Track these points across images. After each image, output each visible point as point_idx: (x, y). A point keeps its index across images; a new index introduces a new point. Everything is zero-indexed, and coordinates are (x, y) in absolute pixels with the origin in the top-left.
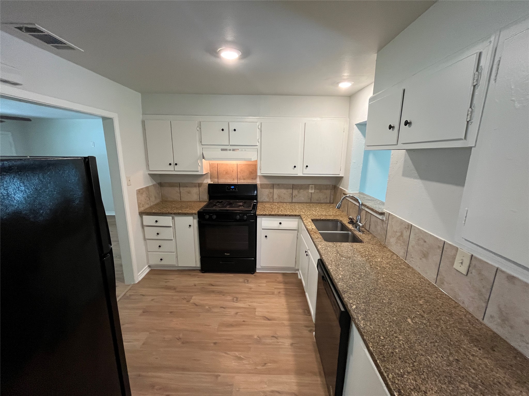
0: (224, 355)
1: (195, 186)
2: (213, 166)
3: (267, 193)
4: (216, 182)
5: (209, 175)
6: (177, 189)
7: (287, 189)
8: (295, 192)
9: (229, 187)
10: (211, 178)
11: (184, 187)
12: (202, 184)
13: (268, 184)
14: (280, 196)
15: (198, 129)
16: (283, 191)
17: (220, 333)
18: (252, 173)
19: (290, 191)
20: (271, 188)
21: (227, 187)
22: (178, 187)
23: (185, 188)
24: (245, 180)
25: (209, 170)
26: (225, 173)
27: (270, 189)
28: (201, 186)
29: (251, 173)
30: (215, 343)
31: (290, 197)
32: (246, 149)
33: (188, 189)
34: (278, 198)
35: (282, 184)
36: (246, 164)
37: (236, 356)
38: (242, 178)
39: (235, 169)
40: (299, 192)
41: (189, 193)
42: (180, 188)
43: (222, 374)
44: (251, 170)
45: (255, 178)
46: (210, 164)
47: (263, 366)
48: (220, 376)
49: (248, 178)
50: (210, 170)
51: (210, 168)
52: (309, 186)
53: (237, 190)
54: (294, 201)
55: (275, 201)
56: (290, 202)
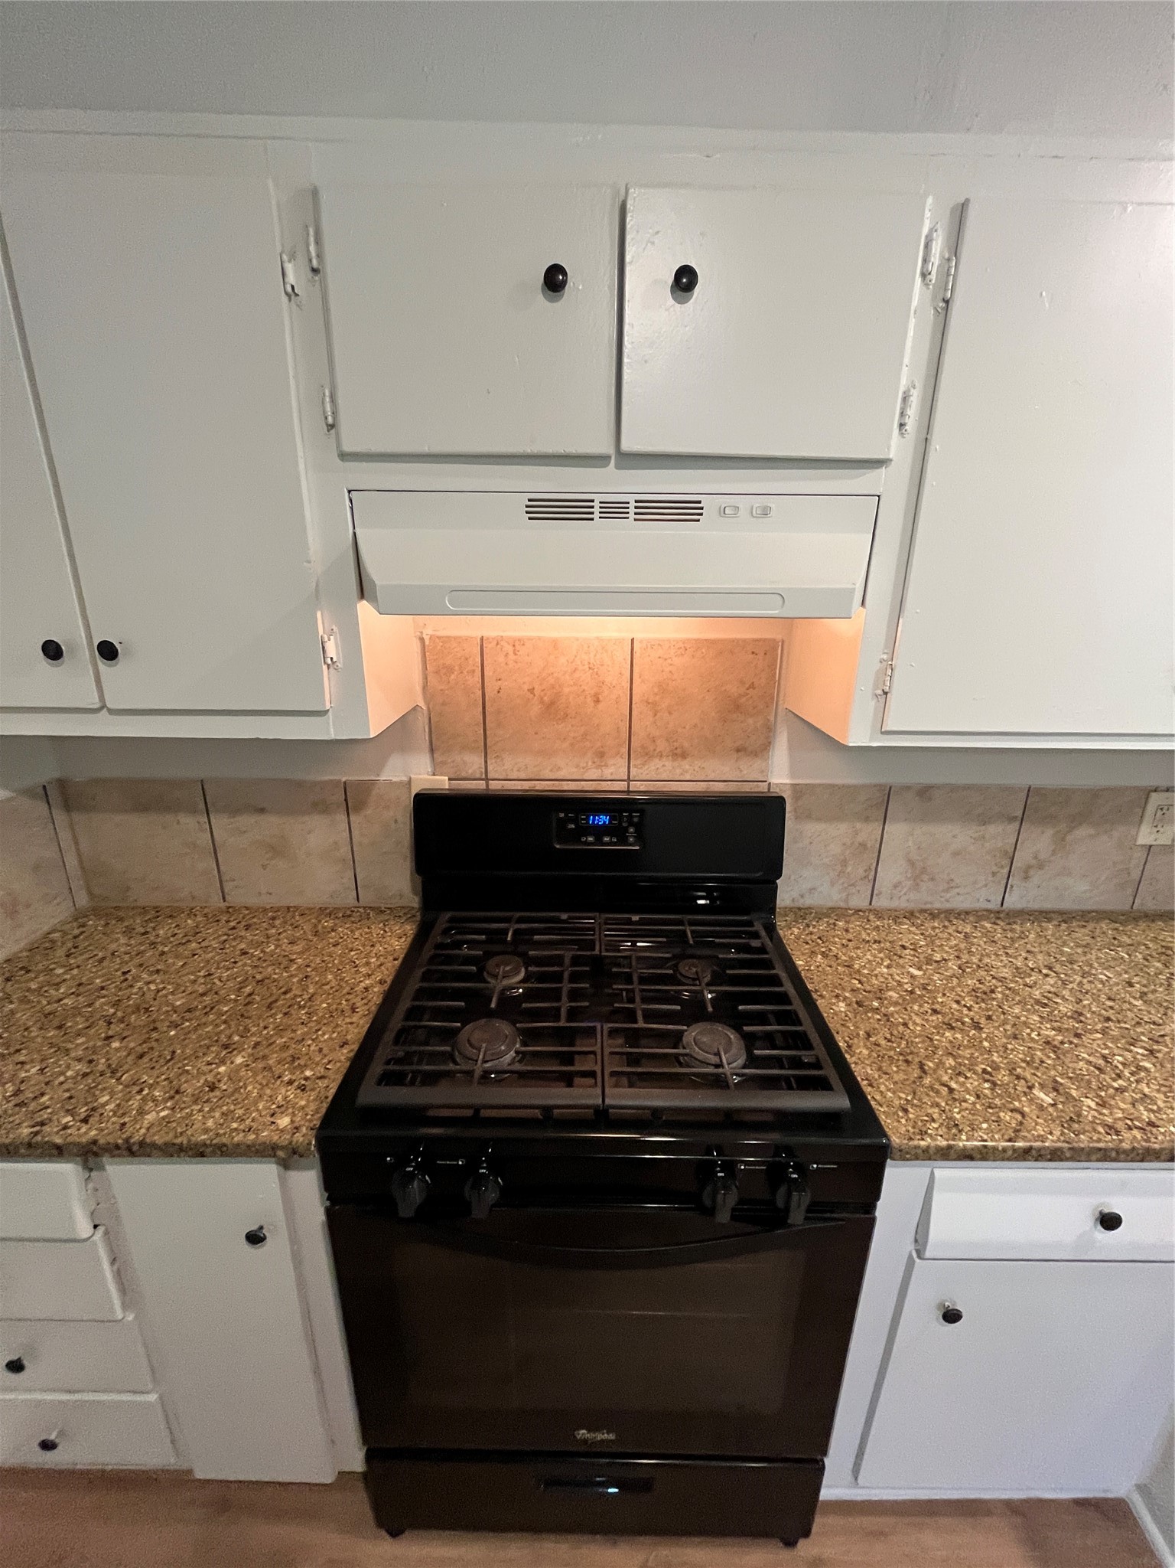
1: (321, 807)
2: (448, 661)
3: (835, 849)
4: (470, 772)
5: (421, 723)
6: (189, 824)
7: (984, 820)
8: (1038, 842)
9: (571, 821)
10: (432, 750)
11: (235, 811)
12: (366, 787)
13: (853, 790)
14: (924, 871)
15: (291, 278)
16: (955, 835)
18: (738, 708)
19: (1000, 834)
20: (867, 819)
21: (563, 823)
22: (193, 811)
23: (245, 820)
24: (686, 764)
25: (418, 689)
26: (536, 709)
27: (858, 825)
28: (360, 806)
29: (733, 707)
31: (994, 874)
32: (771, 503)
33: (269, 825)
34: (909, 883)
35: (953, 788)
36: (700, 644)
38: (662, 745)
39: (615, 675)
40: (1060, 841)
41: (277, 849)
42: (213, 820)
44: (734, 689)
45: (762, 749)
46: (427, 642)
49: (711, 747)
50: (425, 687)
51: (425, 678)
52: (1147, 798)
53: (631, 845)
54: (1013, 901)
55: (880, 903)
56: (994, 905)
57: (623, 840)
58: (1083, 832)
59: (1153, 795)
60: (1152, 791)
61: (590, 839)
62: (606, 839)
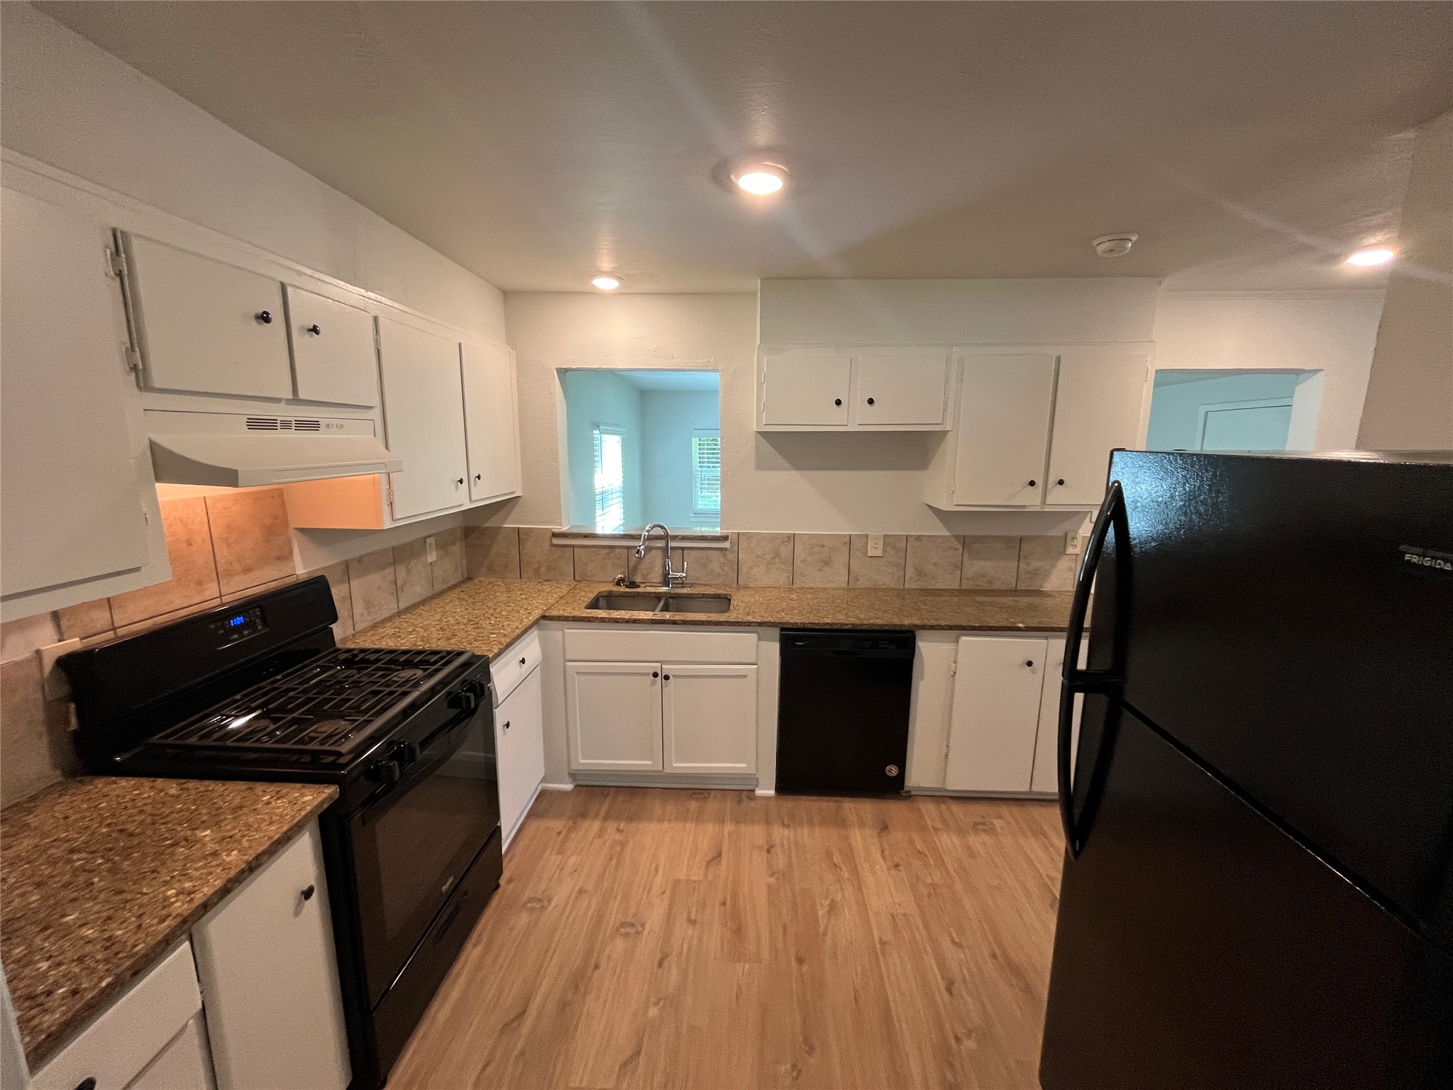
0: (829, 936)
4: (99, 627)
7: (383, 568)
8: (401, 573)
9: (220, 628)
13: (333, 567)
14: (369, 602)
16: (375, 580)
17: (765, 954)
18: (272, 532)
19: (389, 573)
20: (343, 582)
24: (253, 575)
27: (340, 587)
29: (270, 533)
30: (800, 961)
31: (392, 594)
32: (343, 422)
34: (364, 611)
35: (369, 556)
36: (244, 496)
37: (829, 912)
38: (237, 567)
39: (199, 525)
40: (407, 570)
43: (876, 934)
44: (268, 521)
45: (286, 556)
47: (841, 869)
48: (880, 939)
49: (263, 560)
52: (425, 542)
53: (260, 631)
54: (403, 605)
55: (359, 627)
56: (396, 611)
57: (255, 630)
58: (413, 562)
59: (427, 540)
60: (427, 538)
61: (236, 636)
62: (246, 632)
